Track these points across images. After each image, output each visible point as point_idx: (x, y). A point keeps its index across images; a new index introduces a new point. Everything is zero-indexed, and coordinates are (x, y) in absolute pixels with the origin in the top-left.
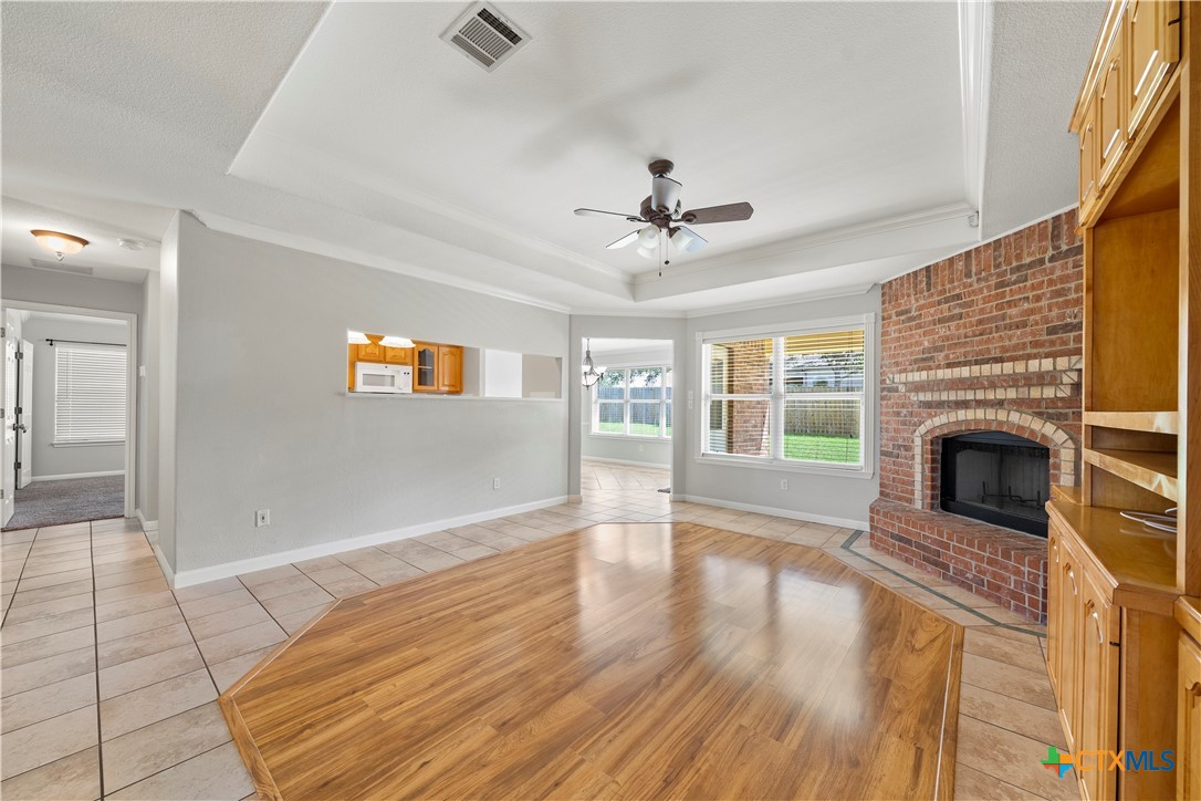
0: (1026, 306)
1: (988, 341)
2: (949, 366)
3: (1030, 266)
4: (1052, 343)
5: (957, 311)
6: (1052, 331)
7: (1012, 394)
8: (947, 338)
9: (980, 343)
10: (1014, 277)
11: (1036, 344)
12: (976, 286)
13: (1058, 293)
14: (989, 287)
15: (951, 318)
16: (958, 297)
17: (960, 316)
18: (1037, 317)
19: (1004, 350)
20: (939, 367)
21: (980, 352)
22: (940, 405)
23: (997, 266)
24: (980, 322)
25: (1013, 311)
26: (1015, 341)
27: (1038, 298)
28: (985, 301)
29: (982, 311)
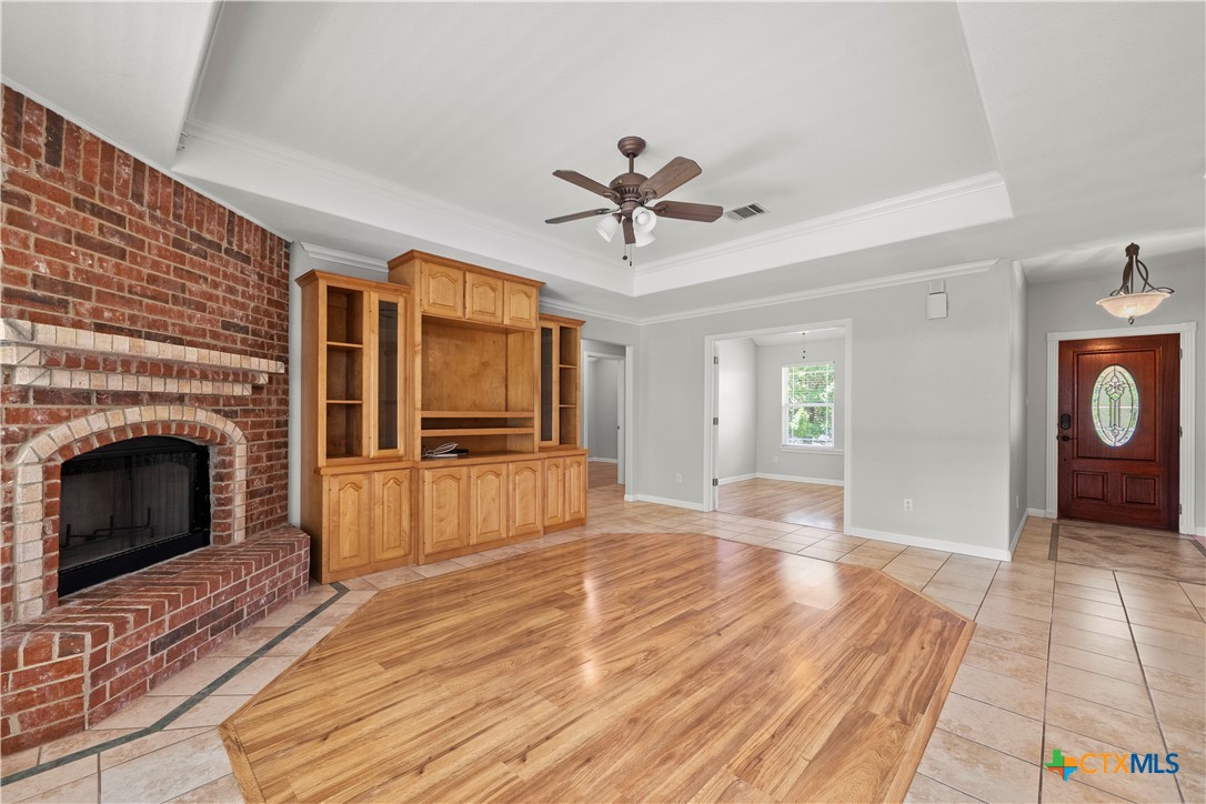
0: (204, 287)
1: (163, 312)
2: (100, 328)
3: (210, 244)
4: (227, 338)
5: (115, 241)
6: (226, 326)
7: (207, 388)
8: (98, 279)
9: (151, 309)
10: (195, 246)
11: (215, 335)
12: (148, 222)
13: (231, 290)
14: (166, 237)
15: (106, 249)
16: (120, 220)
17: (122, 254)
18: (215, 305)
19: (184, 330)
20: (78, 325)
21: (152, 324)
22: (82, 397)
23: (177, 217)
24: (152, 279)
25: (194, 287)
26: (194, 324)
27: (216, 285)
28: (162, 253)
29: (156, 265)
